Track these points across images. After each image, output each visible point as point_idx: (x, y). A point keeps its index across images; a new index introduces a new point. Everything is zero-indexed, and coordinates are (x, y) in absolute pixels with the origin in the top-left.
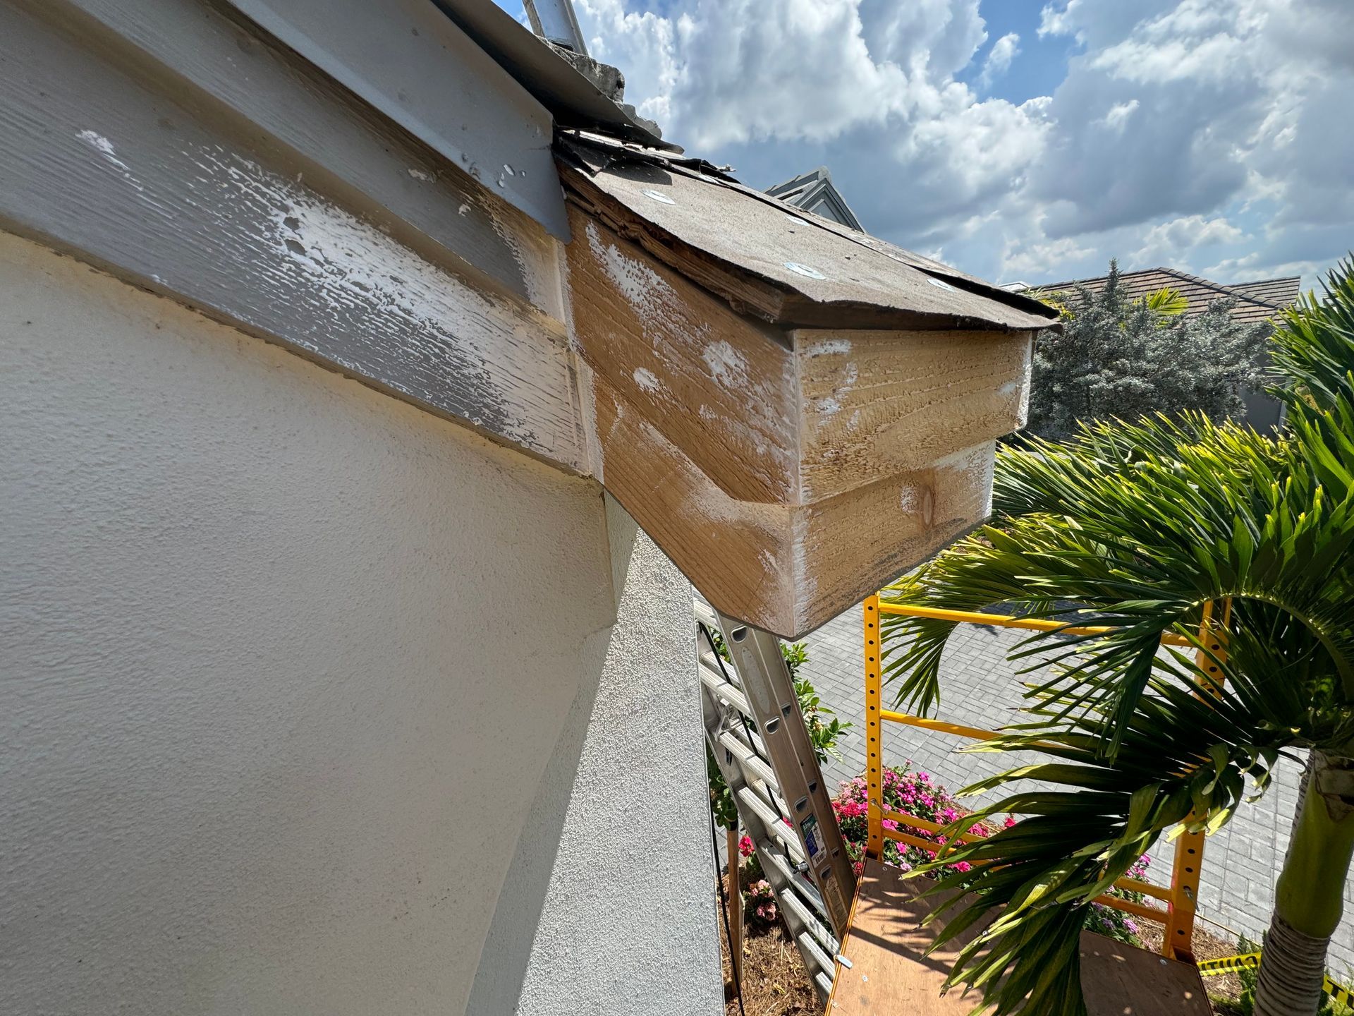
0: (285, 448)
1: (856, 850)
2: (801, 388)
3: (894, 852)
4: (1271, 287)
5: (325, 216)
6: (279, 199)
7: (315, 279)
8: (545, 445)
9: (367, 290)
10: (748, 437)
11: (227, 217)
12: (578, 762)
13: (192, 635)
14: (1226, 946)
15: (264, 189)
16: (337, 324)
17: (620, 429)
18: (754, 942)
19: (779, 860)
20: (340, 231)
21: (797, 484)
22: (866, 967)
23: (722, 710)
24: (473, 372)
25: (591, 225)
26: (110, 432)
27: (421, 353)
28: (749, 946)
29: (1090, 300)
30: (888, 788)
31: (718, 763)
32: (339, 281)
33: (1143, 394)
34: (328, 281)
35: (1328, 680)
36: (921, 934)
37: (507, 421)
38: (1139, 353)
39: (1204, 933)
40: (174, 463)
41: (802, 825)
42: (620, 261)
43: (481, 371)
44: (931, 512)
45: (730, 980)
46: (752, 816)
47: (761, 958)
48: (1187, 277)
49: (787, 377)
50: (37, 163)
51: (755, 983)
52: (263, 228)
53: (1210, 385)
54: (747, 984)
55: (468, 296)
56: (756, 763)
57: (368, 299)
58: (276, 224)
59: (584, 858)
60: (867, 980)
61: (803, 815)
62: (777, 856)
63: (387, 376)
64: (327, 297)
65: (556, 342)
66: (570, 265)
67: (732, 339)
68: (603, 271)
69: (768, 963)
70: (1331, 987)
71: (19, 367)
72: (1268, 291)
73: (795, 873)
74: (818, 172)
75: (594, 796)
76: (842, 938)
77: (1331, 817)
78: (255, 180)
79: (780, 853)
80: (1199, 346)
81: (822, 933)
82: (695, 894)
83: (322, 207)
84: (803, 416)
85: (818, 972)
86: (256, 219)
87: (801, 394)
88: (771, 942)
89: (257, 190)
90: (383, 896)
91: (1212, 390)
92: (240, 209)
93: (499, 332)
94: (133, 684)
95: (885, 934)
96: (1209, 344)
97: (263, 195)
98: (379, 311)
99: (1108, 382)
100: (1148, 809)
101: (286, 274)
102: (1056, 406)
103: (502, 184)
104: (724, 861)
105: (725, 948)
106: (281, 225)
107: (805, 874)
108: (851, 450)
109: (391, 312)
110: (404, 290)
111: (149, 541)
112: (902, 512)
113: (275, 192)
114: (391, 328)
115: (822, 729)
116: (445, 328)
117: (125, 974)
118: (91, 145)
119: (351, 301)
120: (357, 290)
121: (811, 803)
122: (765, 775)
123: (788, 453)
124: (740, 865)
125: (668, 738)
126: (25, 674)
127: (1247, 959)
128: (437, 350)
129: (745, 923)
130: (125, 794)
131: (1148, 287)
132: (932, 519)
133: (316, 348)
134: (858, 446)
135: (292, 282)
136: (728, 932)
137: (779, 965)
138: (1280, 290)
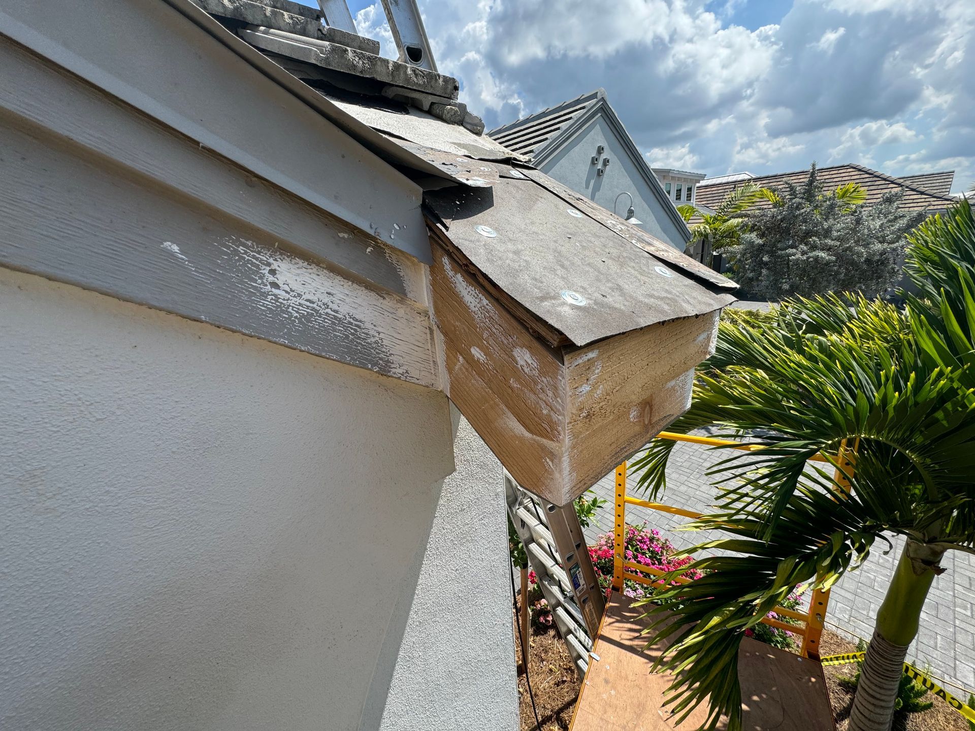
0: (267, 395)
1: (606, 581)
2: (568, 385)
3: (632, 582)
4: (931, 179)
5: (290, 265)
6: (266, 259)
7: (285, 302)
8: (414, 376)
9: (313, 303)
10: (538, 403)
11: (238, 276)
12: (427, 542)
13: (221, 504)
14: (851, 645)
15: (258, 256)
16: (297, 326)
17: (461, 369)
18: (537, 639)
19: (555, 589)
20: (299, 271)
21: (565, 435)
22: (609, 660)
23: (519, 493)
24: (373, 340)
25: (446, 258)
26: (177, 400)
27: (344, 334)
28: (534, 641)
29: (795, 192)
30: (630, 541)
31: (515, 526)
32: (298, 300)
33: (828, 263)
34: (292, 301)
35: (920, 487)
36: (645, 640)
37: (393, 366)
38: (827, 233)
39: (837, 637)
40: (210, 412)
41: (570, 570)
42: (464, 284)
43: (378, 339)
44: (649, 416)
45: (520, 662)
46: (537, 561)
47: (541, 649)
48: (870, 172)
49: (560, 378)
50: (143, 266)
51: (537, 665)
52: (257, 278)
53: (877, 258)
54: (532, 665)
55: (370, 296)
56: (541, 529)
57: (314, 308)
58: (264, 274)
59: (430, 600)
60: (609, 668)
61: (571, 564)
62: (554, 587)
63: (326, 352)
64: (292, 311)
65: (422, 314)
66: (432, 275)
67: (529, 348)
68: (453, 286)
69: (546, 652)
70: (913, 673)
71: (132, 371)
72: (930, 182)
73: (565, 598)
74: (597, 93)
75: (437, 562)
76: (594, 640)
77: (914, 572)
78: (252, 251)
79: (556, 585)
80: (871, 229)
81: (582, 635)
82: (500, 618)
83: (288, 260)
84: (569, 399)
85: (579, 659)
86: (253, 274)
87: (568, 389)
88: (548, 639)
89: (254, 257)
90: (322, 636)
91: (879, 260)
92: (245, 270)
93: (389, 314)
94: (192, 533)
95: (622, 639)
96: (878, 227)
97: (257, 259)
98: (320, 313)
99: (803, 255)
100: (788, 572)
101: (270, 302)
102: (764, 271)
103: (392, 237)
104: (518, 585)
105: (518, 642)
106: (267, 274)
107: (572, 599)
108: (596, 407)
109: (327, 313)
110: (334, 299)
111: (198, 456)
112: (631, 422)
113: (263, 256)
114: (327, 322)
115: (586, 504)
116: (357, 317)
117: (192, 683)
118: (169, 250)
119: (305, 311)
120: (308, 304)
121: (576, 557)
122: (546, 536)
123: (560, 418)
124: (529, 589)
125: (484, 524)
126: (139, 533)
127: (860, 655)
128: (352, 331)
129: (532, 626)
130: (189, 591)
131: (840, 179)
132: (650, 420)
133: (287, 342)
134: (601, 404)
135: (274, 306)
136: (520, 632)
137: (553, 653)
138: (938, 181)
